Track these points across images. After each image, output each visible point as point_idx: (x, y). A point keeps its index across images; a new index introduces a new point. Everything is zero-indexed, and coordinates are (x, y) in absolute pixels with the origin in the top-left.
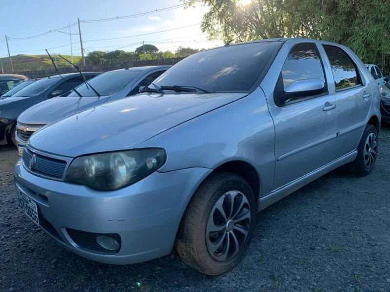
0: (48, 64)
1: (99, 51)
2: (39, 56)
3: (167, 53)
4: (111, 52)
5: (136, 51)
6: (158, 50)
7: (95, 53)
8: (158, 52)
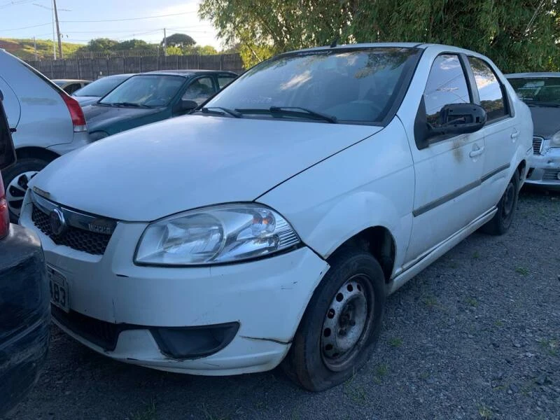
0: (29, 53)
1: (106, 39)
2: (17, 40)
3: (206, 48)
4: (125, 42)
5: (162, 43)
6: (194, 43)
7: (100, 41)
8: (195, 46)
